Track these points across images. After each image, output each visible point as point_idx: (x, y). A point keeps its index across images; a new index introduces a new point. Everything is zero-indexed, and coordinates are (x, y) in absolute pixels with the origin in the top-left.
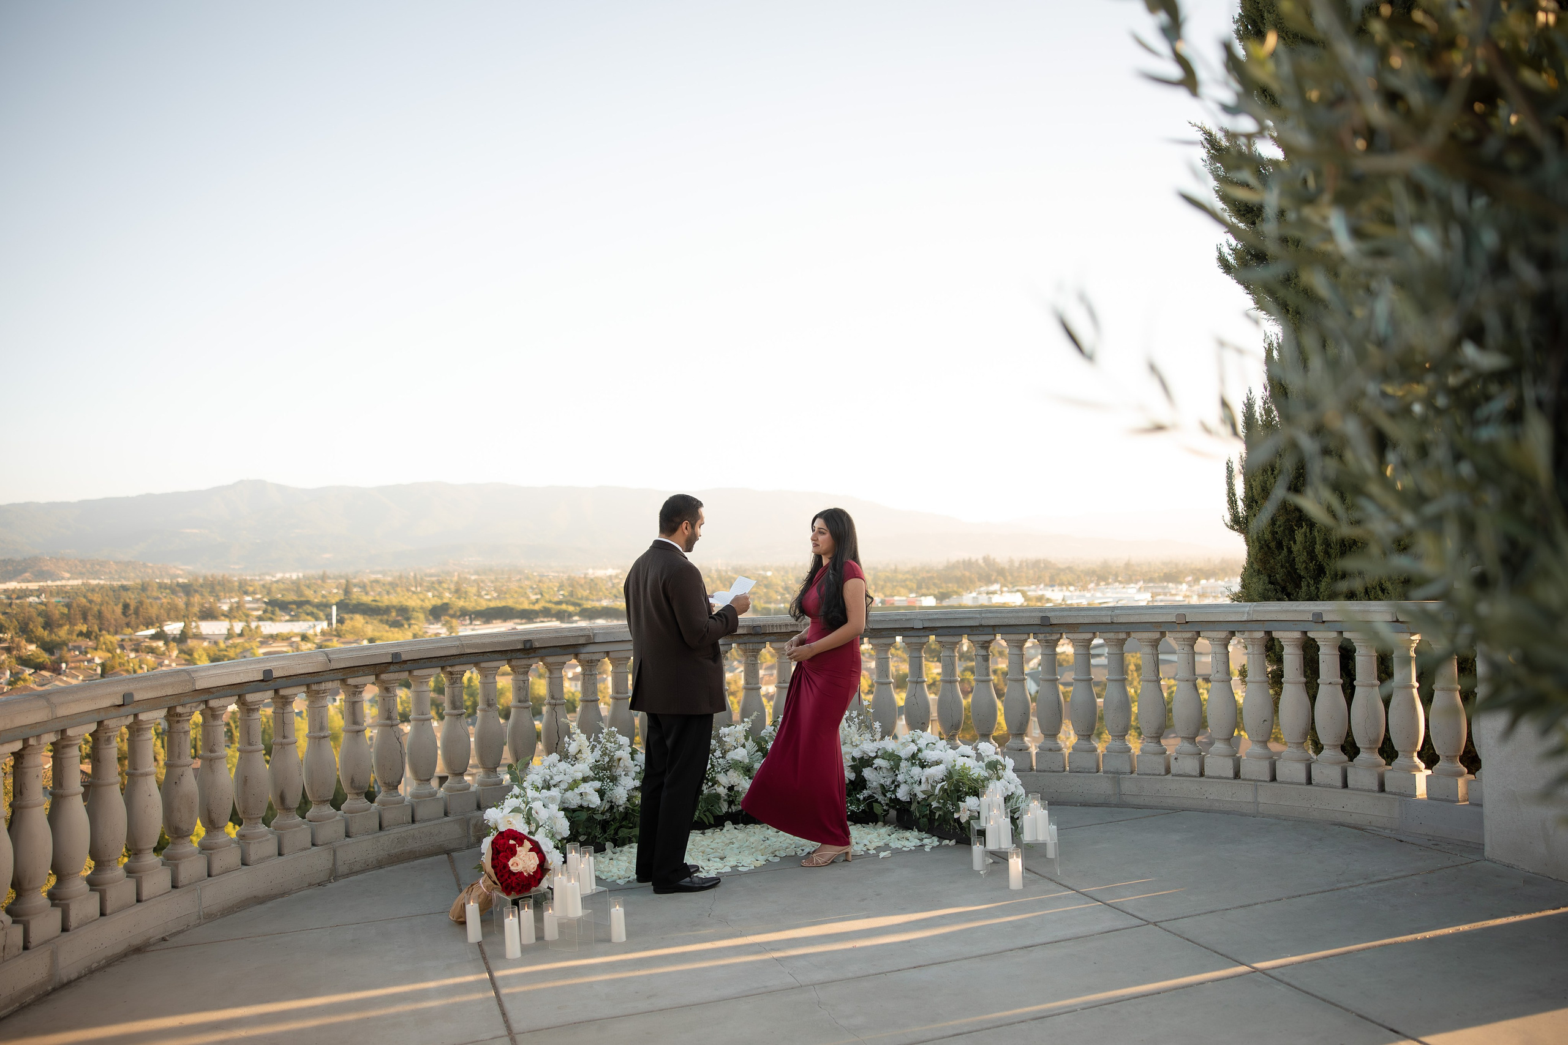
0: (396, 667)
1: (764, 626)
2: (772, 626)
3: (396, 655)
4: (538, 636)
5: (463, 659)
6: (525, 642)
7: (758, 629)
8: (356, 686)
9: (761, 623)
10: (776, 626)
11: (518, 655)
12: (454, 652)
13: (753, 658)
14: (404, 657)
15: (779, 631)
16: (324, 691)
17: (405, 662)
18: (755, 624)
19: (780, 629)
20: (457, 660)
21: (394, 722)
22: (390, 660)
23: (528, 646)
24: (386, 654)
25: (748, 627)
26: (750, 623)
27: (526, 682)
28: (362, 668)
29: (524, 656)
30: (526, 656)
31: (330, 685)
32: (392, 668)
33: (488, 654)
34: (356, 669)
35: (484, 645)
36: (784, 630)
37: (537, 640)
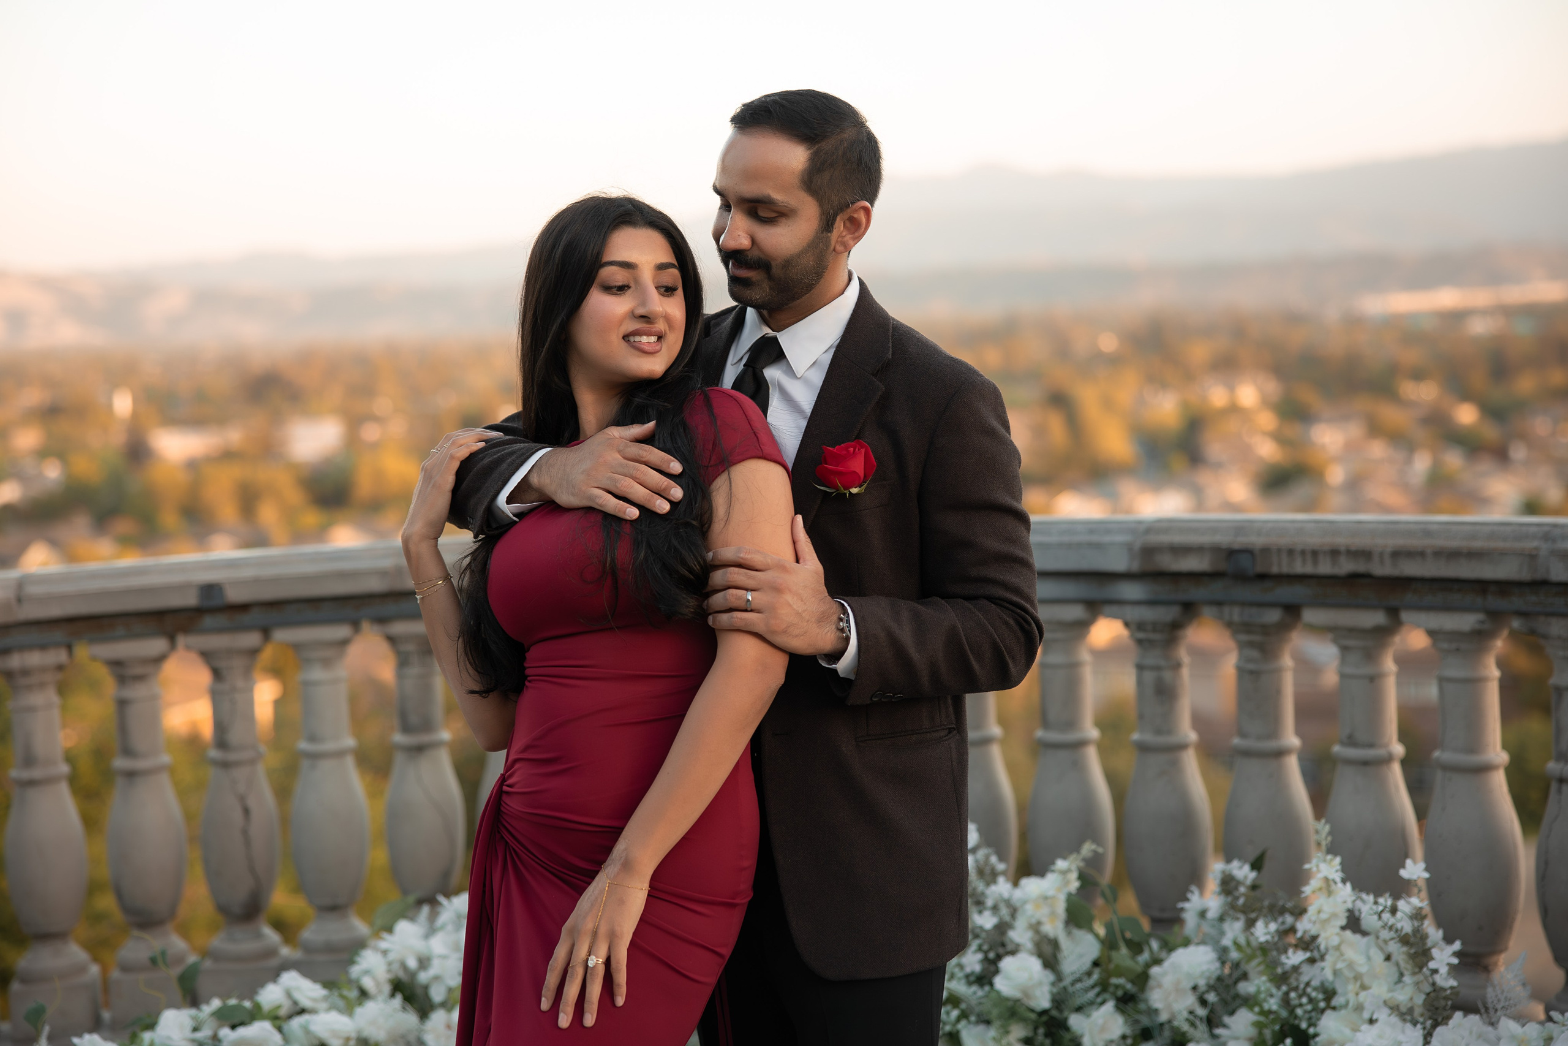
0: (221, 620)
1: (1266, 551)
2: (1291, 552)
3: (210, 590)
5: (410, 605)
7: (1245, 562)
8: (119, 664)
9: (1256, 541)
10: (1303, 552)
12: (375, 585)
13: (1254, 654)
14: (234, 595)
15: (1309, 569)
16: (26, 672)
17: (243, 608)
18: (1241, 541)
19: (1315, 562)
20: (391, 608)
21: (232, 756)
22: (194, 601)
24: (183, 586)
25: (1216, 550)
26: (1223, 539)
28: (122, 620)
31: (34, 659)
32: (208, 621)
34: (105, 621)
36: (1325, 568)
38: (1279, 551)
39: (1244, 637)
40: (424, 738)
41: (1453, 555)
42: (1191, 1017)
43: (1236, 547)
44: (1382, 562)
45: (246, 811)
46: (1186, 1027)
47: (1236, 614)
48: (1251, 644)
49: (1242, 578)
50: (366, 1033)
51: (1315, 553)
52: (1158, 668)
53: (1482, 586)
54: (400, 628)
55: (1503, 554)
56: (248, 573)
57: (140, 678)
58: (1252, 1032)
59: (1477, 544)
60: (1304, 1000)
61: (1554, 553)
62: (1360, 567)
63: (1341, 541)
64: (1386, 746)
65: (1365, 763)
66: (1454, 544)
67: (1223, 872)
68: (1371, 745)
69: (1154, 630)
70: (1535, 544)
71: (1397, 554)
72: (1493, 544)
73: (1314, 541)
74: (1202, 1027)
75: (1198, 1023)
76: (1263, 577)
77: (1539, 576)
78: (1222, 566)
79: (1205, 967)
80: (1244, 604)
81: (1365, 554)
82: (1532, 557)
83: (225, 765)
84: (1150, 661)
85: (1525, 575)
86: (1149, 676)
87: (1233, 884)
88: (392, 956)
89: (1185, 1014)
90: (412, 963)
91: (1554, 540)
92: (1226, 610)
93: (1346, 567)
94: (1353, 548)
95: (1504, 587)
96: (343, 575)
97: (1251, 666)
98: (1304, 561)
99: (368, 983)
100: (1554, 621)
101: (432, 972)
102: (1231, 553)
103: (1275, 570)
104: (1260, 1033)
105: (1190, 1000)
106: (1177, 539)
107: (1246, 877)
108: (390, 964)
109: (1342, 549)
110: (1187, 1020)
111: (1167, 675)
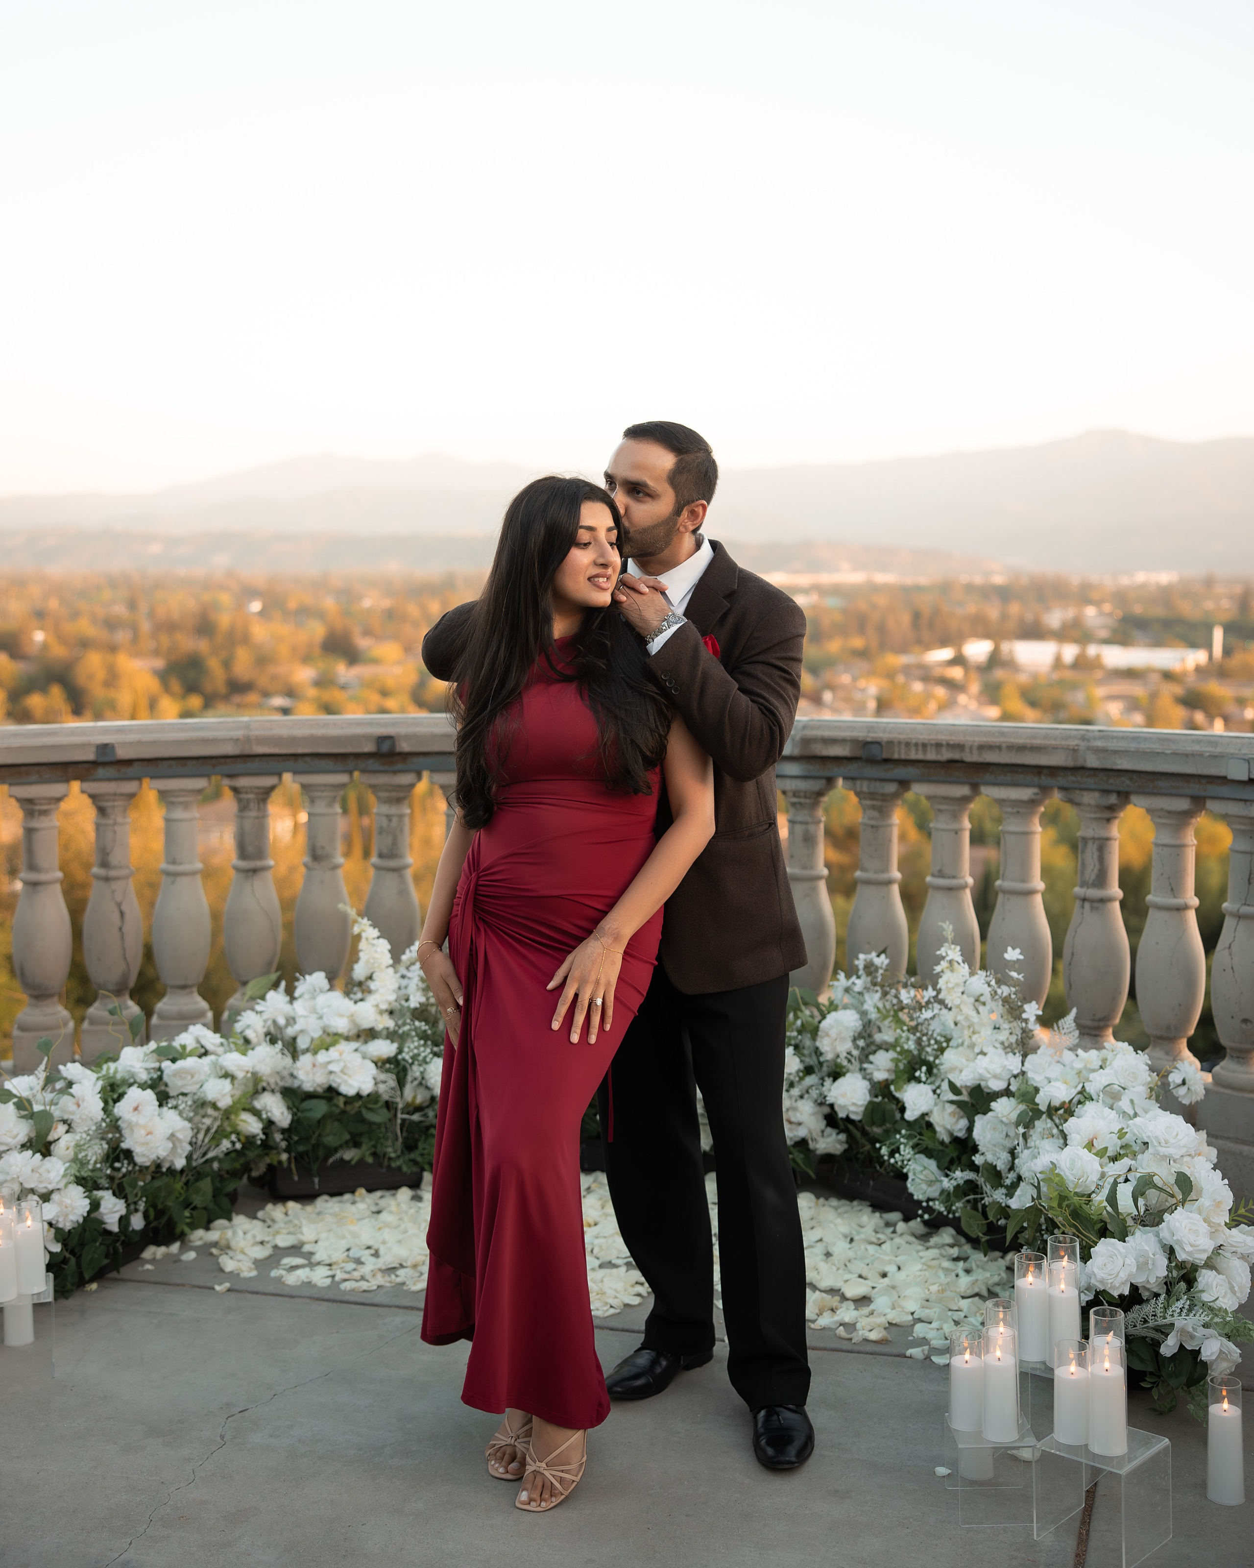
0: (111, 771)
1: (890, 743)
2: (908, 744)
3: (104, 748)
4: (410, 730)
5: (254, 765)
6: (381, 739)
7: (875, 750)
8: (30, 801)
9: (884, 736)
10: (916, 745)
11: (371, 764)
12: (229, 749)
13: (876, 814)
14: (122, 753)
15: (920, 756)
17: (129, 762)
18: (872, 736)
19: (925, 752)
20: (239, 767)
21: (112, 873)
22: (91, 757)
23: (385, 747)
24: (83, 746)
25: (855, 742)
26: (860, 735)
27: (395, 821)
28: (36, 768)
29: (381, 768)
30: (386, 768)
32: (101, 772)
33: (307, 759)
34: (23, 769)
35: (293, 740)
36: (931, 756)
37: (407, 737)
38: (900, 743)
39: (868, 802)
40: (258, 864)
41: (1021, 748)
42: (849, 1057)
43: (869, 739)
44: (971, 753)
45: (122, 914)
46: (845, 1063)
47: (865, 786)
48: (873, 807)
49: (872, 761)
50: (257, 1069)
51: (924, 745)
52: (806, 823)
53: (1038, 769)
54: (243, 782)
55: (1055, 748)
56: (133, 737)
57: (44, 813)
58: (891, 1065)
59: (1037, 742)
60: (932, 1042)
61: (1089, 748)
62: (956, 756)
63: (943, 738)
64: (963, 877)
65: (950, 889)
66: (1021, 741)
67: (865, 960)
68: (954, 877)
69: (805, 797)
70: (1076, 742)
71: (982, 747)
72: (1047, 742)
73: (924, 737)
74: (856, 1064)
75: (853, 1060)
76: (886, 761)
77: (1079, 764)
78: (859, 753)
79: (852, 1024)
80: (870, 779)
81: (960, 747)
82: (1075, 751)
83: (107, 879)
84: (800, 818)
85: (1070, 763)
86: (799, 829)
87: (873, 969)
88: (265, 1016)
89: (845, 1054)
90: (282, 1021)
91: (1088, 740)
92: (858, 783)
93: (946, 755)
94: (952, 742)
95: (1054, 771)
96: (205, 741)
97: (873, 822)
98: (917, 750)
99: (250, 1034)
100: (1085, 793)
101: (298, 1027)
102: (866, 744)
103: (896, 756)
104: (897, 1066)
105: (849, 1045)
106: (827, 733)
107: (882, 963)
108: (265, 1021)
109: (944, 743)
110: (846, 1058)
111: (811, 828)
